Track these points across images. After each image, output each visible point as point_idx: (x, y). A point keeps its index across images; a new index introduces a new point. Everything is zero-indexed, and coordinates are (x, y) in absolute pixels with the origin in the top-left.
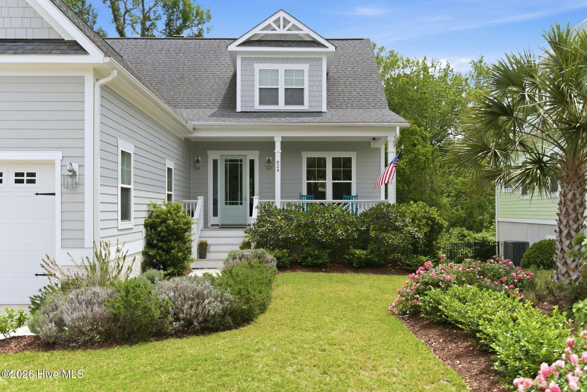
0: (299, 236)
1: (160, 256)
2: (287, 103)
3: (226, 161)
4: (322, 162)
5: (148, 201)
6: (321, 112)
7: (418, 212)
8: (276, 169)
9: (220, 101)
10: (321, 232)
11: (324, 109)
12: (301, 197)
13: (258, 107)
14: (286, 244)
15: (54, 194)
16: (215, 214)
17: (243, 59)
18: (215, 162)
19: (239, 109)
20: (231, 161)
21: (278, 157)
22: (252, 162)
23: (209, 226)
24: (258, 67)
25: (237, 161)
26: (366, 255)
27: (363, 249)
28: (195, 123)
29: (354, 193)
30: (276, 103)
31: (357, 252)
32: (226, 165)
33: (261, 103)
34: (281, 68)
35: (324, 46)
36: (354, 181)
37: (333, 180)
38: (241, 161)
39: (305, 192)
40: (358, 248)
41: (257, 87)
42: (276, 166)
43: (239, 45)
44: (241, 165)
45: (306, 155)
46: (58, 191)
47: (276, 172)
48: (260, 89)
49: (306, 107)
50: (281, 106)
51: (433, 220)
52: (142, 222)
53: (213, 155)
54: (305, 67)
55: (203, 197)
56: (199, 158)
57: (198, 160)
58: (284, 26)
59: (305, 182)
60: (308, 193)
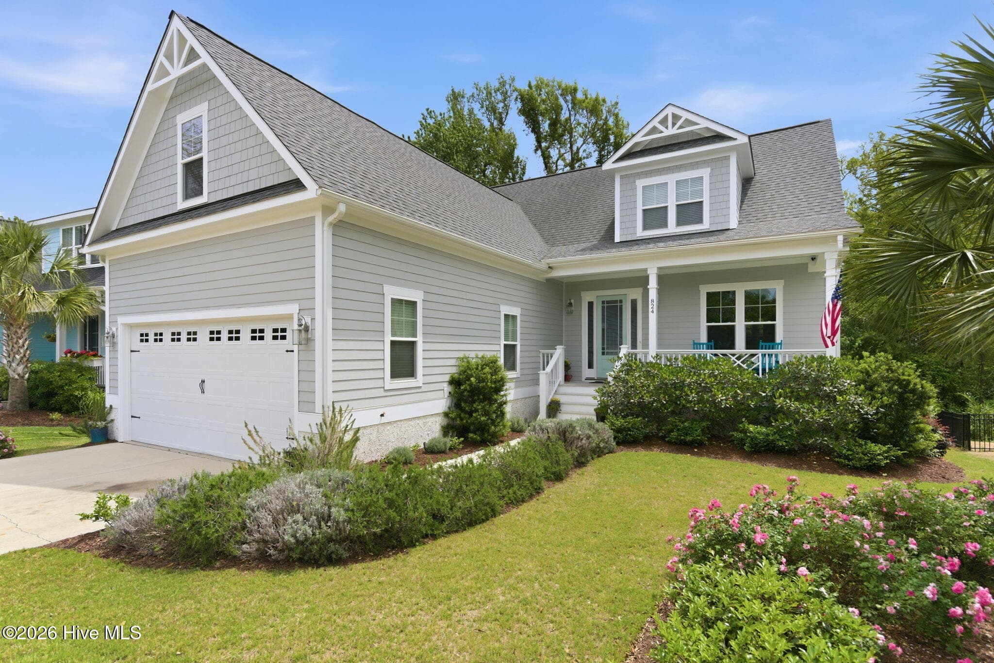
0: (660, 401)
1: (462, 419)
2: (679, 223)
3: (603, 302)
4: (729, 297)
5: (461, 355)
6: (728, 229)
7: (876, 370)
8: (650, 310)
9: (602, 232)
10: (693, 397)
11: (733, 223)
12: (697, 345)
13: (641, 233)
14: (643, 409)
15: (293, 351)
16: (590, 366)
17: (622, 177)
18: (591, 304)
19: (617, 239)
20: (608, 302)
21: (653, 294)
22: (634, 303)
23: (583, 379)
24: (640, 183)
25: (616, 302)
26: (767, 435)
27: (763, 424)
28: (549, 261)
29: (779, 338)
30: (665, 225)
31: (751, 428)
32: (603, 307)
33: (645, 228)
34: (671, 179)
35: (730, 138)
36: (779, 323)
37: (746, 321)
38: (621, 301)
39: (704, 338)
40: (755, 422)
41: (640, 209)
42: (650, 306)
44: (621, 306)
45: (705, 290)
46: (295, 348)
47: (650, 314)
48: (644, 210)
49: (705, 226)
50: (672, 227)
51: (904, 385)
52: (447, 378)
53: (587, 297)
54: (705, 173)
55: (561, 347)
56: (572, 301)
57: (571, 304)
58: (674, 124)
59: (704, 325)
60: (709, 340)
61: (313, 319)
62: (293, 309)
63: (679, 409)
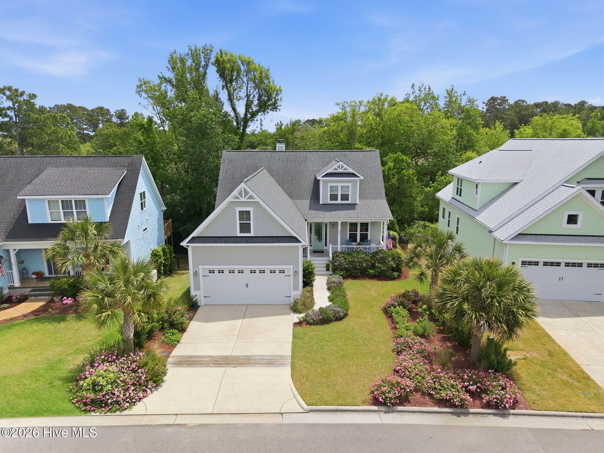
2: (342, 200)
3: (315, 224)
4: (356, 224)
6: (357, 204)
10: (357, 264)
11: (358, 202)
12: (347, 240)
13: (329, 202)
17: (323, 183)
18: (311, 225)
19: (321, 203)
22: (326, 225)
24: (329, 185)
25: (320, 224)
26: (374, 272)
27: (373, 270)
29: (369, 239)
30: (337, 200)
31: (370, 271)
33: (331, 200)
34: (340, 185)
35: (359, 177)
36: (369, 233)
37: (360, 232)
39: (348, 237)
40: (371, 269)
41: (329, 193)
42: (338, 233)
43: (322, 177)
44: (322, 226)
45: (349, 222)
47: (338, 235)
49: (349, 202)
50: (339, 201)
54: (350, 185)
58: (342, 168)
59: (348, 233)
60: (350, 238)
61: (298, 270)
62: (291, 267)
63: (355, 268)
